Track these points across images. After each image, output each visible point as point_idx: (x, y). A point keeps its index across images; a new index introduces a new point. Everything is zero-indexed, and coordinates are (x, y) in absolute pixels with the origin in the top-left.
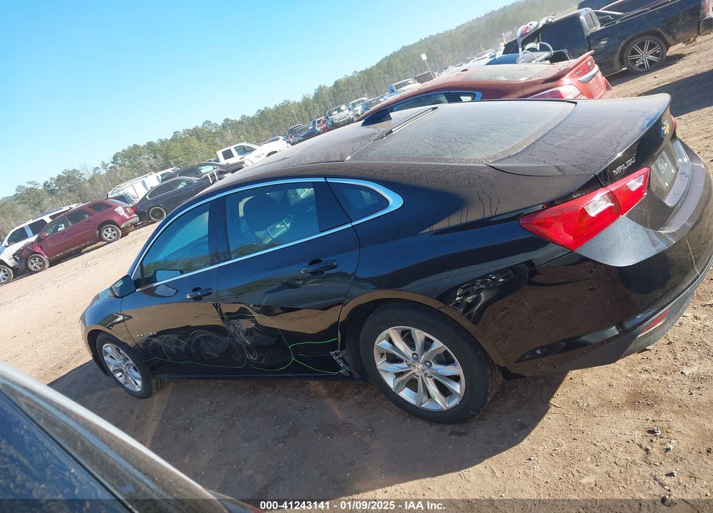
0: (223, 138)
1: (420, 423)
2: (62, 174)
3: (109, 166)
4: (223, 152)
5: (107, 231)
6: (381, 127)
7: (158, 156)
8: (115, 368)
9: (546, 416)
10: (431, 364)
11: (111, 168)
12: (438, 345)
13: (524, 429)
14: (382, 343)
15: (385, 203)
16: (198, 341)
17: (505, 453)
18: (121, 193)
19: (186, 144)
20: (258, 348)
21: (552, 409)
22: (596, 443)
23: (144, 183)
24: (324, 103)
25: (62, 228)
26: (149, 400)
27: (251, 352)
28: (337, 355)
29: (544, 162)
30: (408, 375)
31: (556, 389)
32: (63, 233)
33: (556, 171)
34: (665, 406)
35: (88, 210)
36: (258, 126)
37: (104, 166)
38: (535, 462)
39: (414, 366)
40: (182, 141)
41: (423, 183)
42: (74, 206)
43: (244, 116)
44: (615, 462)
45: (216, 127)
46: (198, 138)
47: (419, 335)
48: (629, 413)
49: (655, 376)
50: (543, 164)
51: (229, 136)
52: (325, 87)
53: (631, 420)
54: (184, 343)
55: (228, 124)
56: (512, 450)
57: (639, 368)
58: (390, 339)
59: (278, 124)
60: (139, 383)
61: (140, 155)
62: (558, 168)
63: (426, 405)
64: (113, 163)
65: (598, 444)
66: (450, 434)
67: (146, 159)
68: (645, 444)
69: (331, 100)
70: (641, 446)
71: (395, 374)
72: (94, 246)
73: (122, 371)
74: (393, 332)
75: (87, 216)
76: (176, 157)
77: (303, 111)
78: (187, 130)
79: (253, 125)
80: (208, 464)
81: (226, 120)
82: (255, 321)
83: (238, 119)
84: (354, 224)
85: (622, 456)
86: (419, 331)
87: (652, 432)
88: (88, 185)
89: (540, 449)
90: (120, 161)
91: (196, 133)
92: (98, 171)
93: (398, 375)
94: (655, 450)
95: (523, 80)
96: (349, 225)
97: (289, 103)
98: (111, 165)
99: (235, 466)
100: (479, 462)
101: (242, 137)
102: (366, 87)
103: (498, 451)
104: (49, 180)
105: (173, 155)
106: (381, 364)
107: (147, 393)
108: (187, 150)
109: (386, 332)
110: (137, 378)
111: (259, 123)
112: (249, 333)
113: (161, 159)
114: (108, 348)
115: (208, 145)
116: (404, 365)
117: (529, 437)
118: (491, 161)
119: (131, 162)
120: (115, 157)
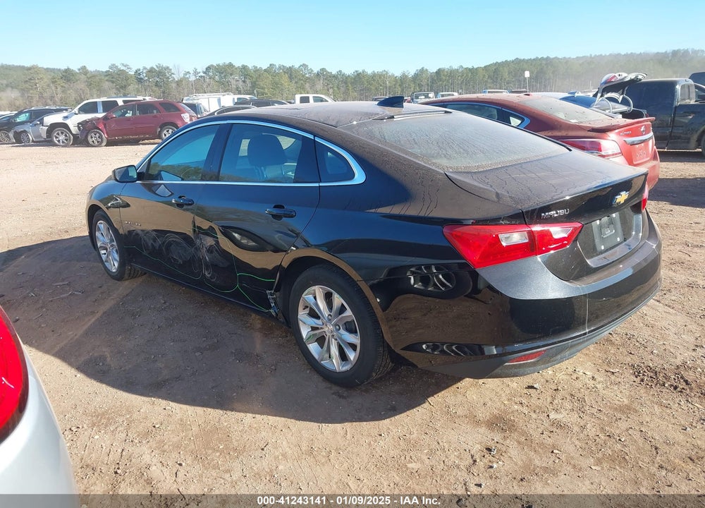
0: (313, 86)
1: (316, 377)
2: (155, 67)
3: (199, 75)
4: (301, 97)
5: (168, 131)
6: (389, 111)
7: (248, 81)
8: (102, 245)
9: (417, 408)
10: (340, 328)
11: (201, 77)
12: (349, 313)
13: (393, 411)
14: (307, 297)
15: (351, 175)
16: (170, 244)
17: (365, 423)
18: (195, 102)
19: (277, 79)
20: (213, 266)
21: (426, 405)
22: (440, 442)
23: (219, 100)
24: (420, 86)
25: (129, 114)
26: (119, 282)
27: (207, 268)
28: (271, 294)
29: (491, 186)
30: (320, 331)
31: (440, 391)
32: (129, 119)
33: (494, 196)
34: (515, 435)
35: (159, 106)
36: (350, 85)
37: (196, 73)
38: (383, 438)
39: (326, 325)
40: (275, 75)
41: (387, 169)
42: (148, 99)
43: (340, 71)
44: (444, 461)
45: (310, 73)
46: (291, 78)
47: (338, 300)
48: (483, 430)
49: (525, 410)
50: (489, 188)
51: (319, 86)
52: (427, 70)
53: (480, 435)
54: (159, 241)
55: (322, 74)
56: (372, 423)
57: (518, 399)
58: (315, 295)
59: (369, 90)
60: (116, 264)
61: (231, 75)
62: (497, 195)
63: (325, 363)
64: (204, 73)
65: (441, 444)
66: (333, 394)
67: (235, 80)
68: (477, 457)
69: (428, 85)
70: (472, 456)
71: (312, 327)
72: (152, 141)
73: (106, 249)
74: (319, 290)
75: (155, 111)
76: (263, 88)
77: (397, 86)
78: (284, 66)
79: (346, 83)
80: (134, 347)
81: (323, 70)
82: (217, 242)
83: (334, 73)
84: (321, 184)
85: (453, 458)
86: (338, 296)
87: (489, 450)
88: (174, 85)
89: (394, 430)
90: (211, 74)
91: (290, 72)
92: (188, 76)
93: (314, 329)
94: (481, 464)
95: (573, 121)
96: (317, 185)
97: (387, 73)
98: (202, 74)
99: (153, 357)
100: (340, 423)
101: (331, 91)
102: (466, 84)
103: (360, 420)
104: (141, 69)
105: (262, 85)
106: (302, 314)
107: (119, 277)
108: (276, 85)
109: (313, 288)
110: (116, 260)
111: (352, 83)
112: (210, 250)
113: (249, 85)
114: (102, 225)
115: (297, 87)
116: (319, 322)
117: (393, 419)
118: (451, 170)
119: (220, 77)
120: (208, 68)
